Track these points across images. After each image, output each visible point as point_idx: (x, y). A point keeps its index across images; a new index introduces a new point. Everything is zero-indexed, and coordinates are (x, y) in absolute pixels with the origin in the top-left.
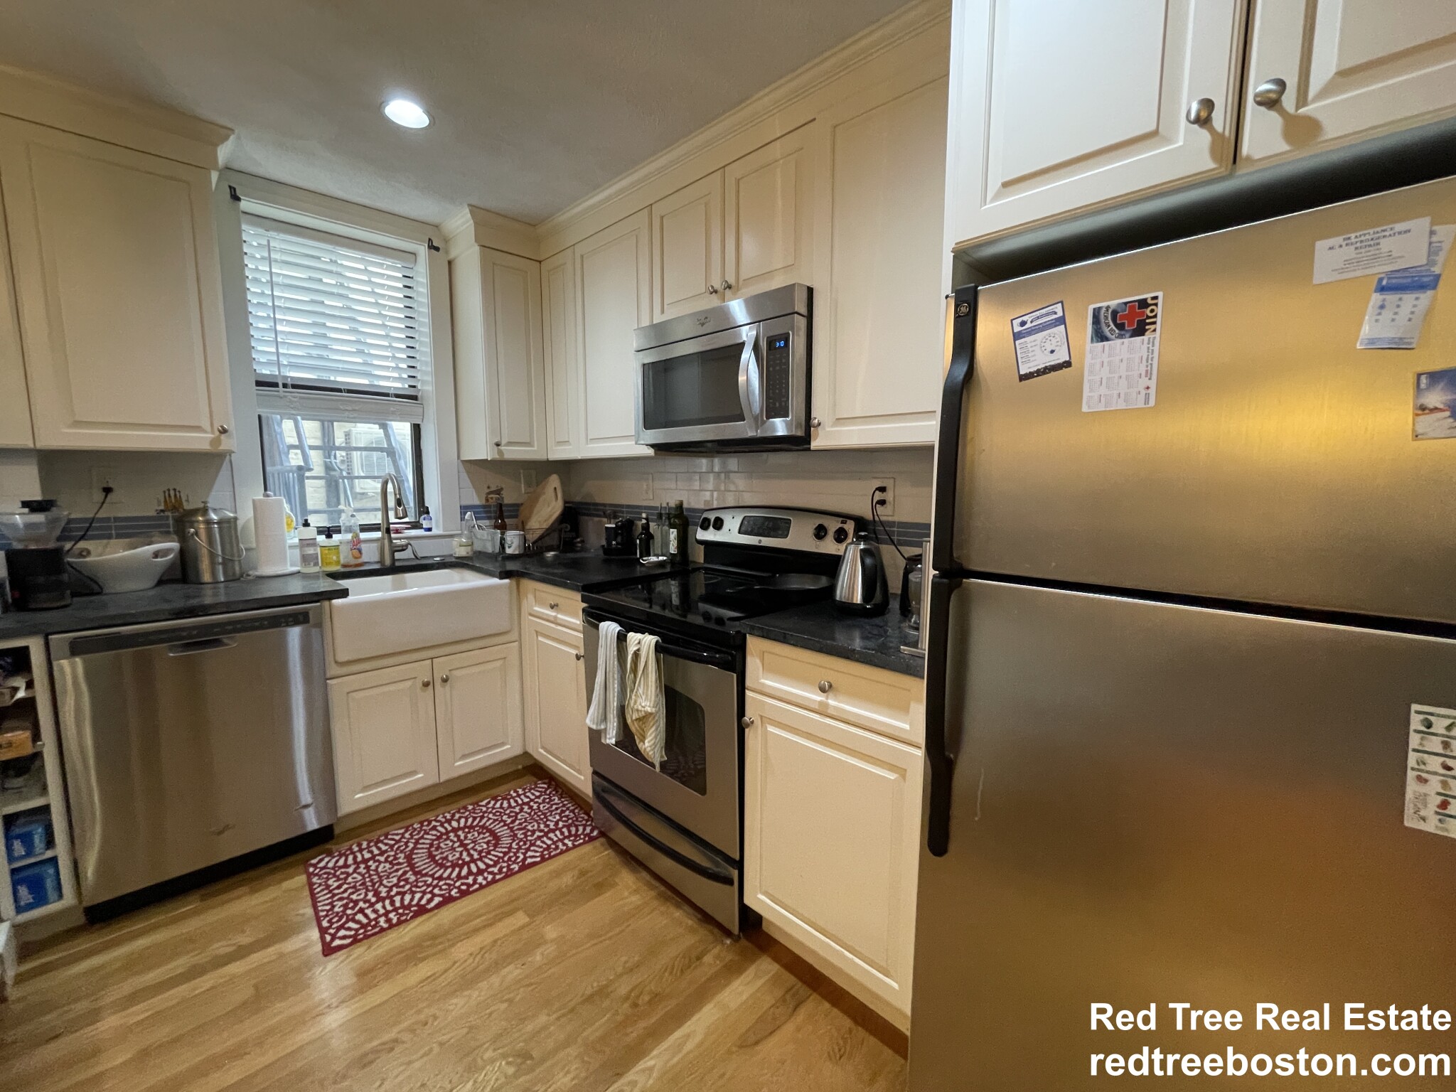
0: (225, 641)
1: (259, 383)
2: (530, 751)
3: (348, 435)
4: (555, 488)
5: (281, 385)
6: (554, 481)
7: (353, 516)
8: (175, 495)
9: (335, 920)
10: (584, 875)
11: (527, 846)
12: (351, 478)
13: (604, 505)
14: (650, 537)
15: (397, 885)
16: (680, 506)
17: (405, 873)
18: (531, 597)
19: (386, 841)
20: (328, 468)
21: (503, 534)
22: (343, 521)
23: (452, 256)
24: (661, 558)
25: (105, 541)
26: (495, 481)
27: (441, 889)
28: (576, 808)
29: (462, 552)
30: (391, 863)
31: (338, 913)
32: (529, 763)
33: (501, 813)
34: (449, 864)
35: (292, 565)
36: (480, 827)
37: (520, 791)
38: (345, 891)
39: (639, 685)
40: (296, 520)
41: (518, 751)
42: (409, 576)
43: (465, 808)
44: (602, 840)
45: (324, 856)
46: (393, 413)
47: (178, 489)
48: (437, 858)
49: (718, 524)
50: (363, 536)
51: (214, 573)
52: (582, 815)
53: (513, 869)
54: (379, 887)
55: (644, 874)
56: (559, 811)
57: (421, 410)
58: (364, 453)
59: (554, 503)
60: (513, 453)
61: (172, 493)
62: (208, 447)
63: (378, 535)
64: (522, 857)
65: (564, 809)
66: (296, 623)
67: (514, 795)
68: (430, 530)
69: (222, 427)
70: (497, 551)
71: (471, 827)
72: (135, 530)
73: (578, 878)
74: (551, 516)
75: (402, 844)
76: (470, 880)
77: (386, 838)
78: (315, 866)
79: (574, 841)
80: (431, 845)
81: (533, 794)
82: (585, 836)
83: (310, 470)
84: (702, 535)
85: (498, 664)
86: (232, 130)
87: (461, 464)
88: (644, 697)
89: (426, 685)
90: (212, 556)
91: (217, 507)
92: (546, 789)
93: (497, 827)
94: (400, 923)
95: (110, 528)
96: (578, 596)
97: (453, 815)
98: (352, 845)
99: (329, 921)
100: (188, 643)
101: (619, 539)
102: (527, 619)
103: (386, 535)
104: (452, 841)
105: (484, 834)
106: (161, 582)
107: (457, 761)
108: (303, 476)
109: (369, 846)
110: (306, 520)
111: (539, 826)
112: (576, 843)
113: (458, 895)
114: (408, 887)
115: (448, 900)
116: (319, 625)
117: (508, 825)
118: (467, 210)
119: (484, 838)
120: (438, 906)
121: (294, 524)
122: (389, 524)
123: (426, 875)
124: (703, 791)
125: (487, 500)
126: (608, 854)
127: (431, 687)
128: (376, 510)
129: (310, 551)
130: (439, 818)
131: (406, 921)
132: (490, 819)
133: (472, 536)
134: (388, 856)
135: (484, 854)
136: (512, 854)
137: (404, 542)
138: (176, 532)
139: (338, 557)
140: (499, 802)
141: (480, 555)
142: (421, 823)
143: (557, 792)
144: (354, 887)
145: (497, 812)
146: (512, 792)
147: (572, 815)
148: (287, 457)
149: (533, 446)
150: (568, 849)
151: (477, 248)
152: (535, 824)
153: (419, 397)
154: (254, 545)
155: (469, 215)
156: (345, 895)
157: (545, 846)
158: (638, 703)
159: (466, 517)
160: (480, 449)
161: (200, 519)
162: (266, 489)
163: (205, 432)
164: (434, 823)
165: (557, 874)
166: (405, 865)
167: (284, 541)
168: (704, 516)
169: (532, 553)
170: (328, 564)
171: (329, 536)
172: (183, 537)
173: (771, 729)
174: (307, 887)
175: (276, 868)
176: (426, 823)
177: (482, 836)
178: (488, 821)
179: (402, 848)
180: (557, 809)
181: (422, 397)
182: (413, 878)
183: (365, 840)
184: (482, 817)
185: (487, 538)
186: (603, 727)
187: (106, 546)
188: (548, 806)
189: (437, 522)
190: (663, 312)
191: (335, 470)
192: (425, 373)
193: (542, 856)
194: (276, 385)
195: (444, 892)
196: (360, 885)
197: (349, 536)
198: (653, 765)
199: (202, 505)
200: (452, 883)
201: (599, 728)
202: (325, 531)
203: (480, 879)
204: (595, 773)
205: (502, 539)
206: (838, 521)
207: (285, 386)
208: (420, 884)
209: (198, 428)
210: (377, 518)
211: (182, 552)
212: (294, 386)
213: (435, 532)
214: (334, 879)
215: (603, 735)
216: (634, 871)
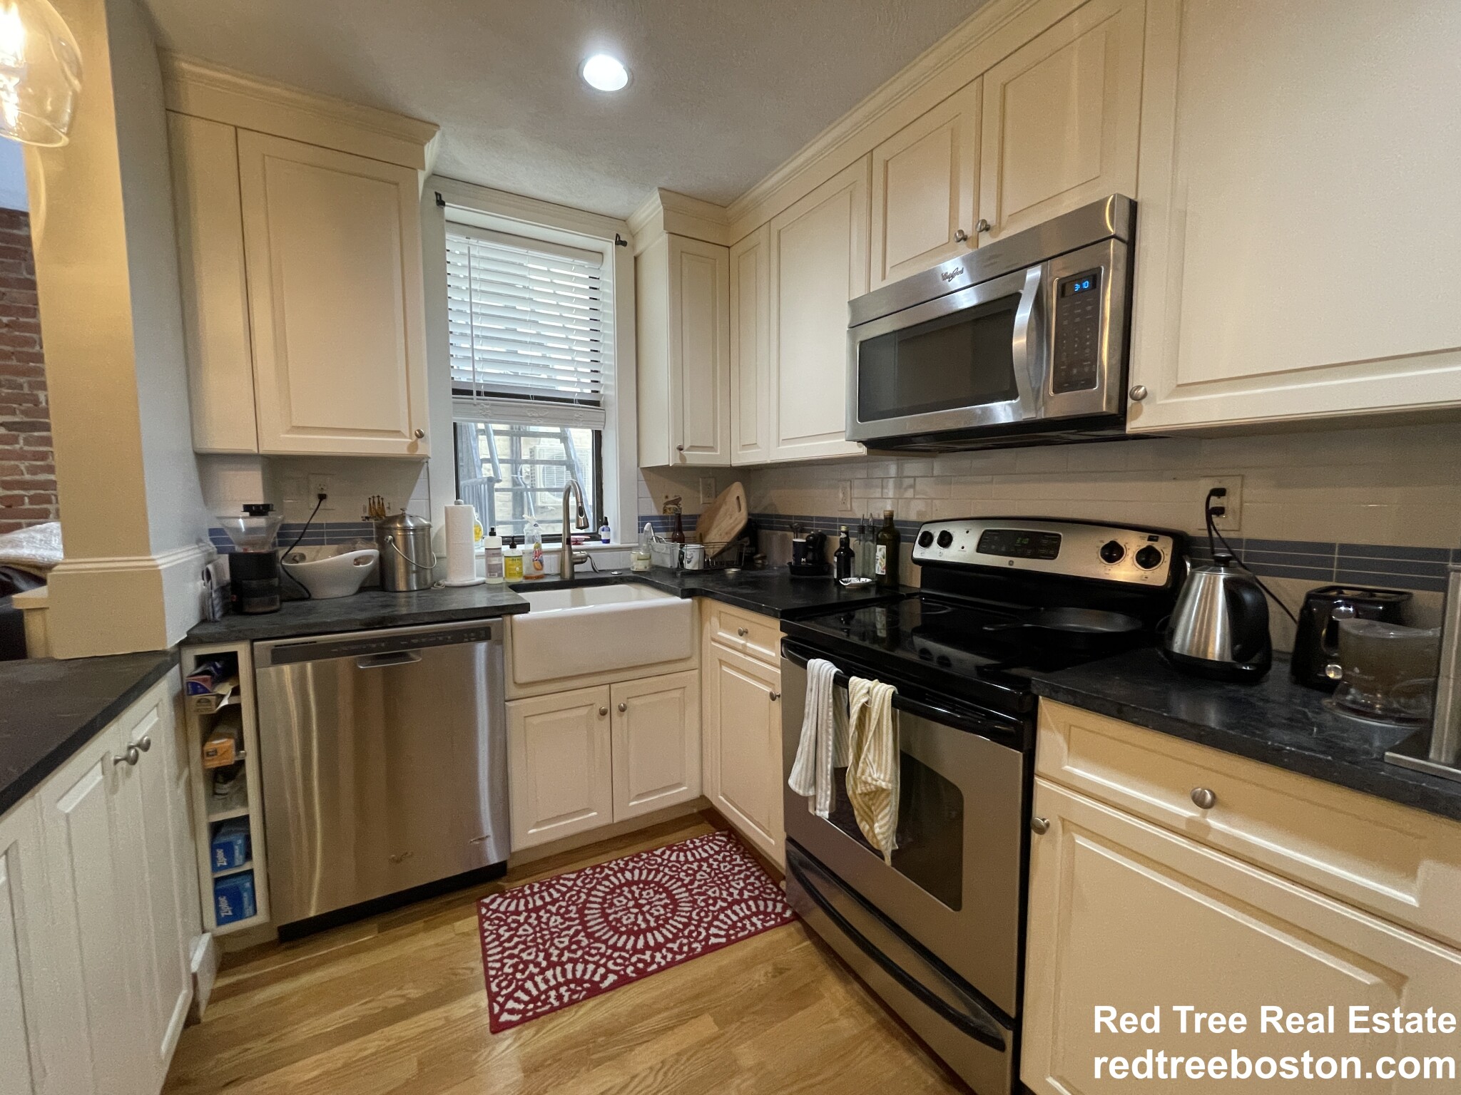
0: (412, 655)
1: (455, 392)
2: (709, 796)
3: (532, 452)
4: (738, 498)
5: (475, 393)
6: (737, 490)
7: (535, 525)
8: (379, 503)
9: (504, 984)
10: (781, 973)
11: (710, 919)
12: (534, 490)
13: (790, 517)
14: (850, 554)
15: (568, 948)
16: (889, 518)
17: (577, 933)
18: (715, 620)
19: (557, 887)
20: (515, 482)
21: (682, 547)
22: (527, 531)
23: (638, 251)
24: (863, 580)
25: (318, 547)
26: (674, 490)
27: (615, 964)
28: (762, 875)
29: (640, 566)
30: (562, 917)
31: (507, 975)
32: (705, 807)
33: (678, 868)
34: (623, 929)
35: (478, 576)
36: (656, 883)
37: (698, 843)
38: (515, 947)
39: (869, 749)
40: (484, 528)
41: (695, 794)
42: (587, 591)
43: (639, 856)
44: (797, 924)
45: (497, 895)
46: (577, 419)
47: (381, 496)
48: (611, 918)
49: (946, 540)
50: (545, 546)
51: (408, 582)
52: (770, 886)
53: (695, 949)
54: (550, 947)
55: (856, 986)
56: (742, 876)
57: (603, 417)
58: (546, 466)
59: (737, 514)
60: (696, 458)
61: (376, 500)
62: (406, 453)
63: (559, 546)
64: (704, 934)
65: (748, 873)
66: (479, 639)
67: (691, 846)
68: (608, 541)
69: (419, 431)
70: (676, 566)
71: (646, 883)
72: (342, 536)
73: (774, 977)
74: (733, 529)
75: (574, 893)
76: (647, 957)
77: (558, 883)
78: (487, 906)
79: (764, 921)
80: (604, 899)
81: (712, 848)
82: (777, 915)
83: (499, 481)
84: (919, 553)
85: (677, 694)
86: (437, 125)
87: (640, 471)
88: (875, 766)
89: (603, 713)
90: (407, 563)
91: (414, 514)
92: (727, 844)
93: (674, 886)
94: (572, 1002)
95: (322, 534)
96: (776, 624)
97: (626, 864)
98: (523, 886)
99: (498, 985)
100: (379, 655)
101: (810, 556)
102: (709, 645)
103: (567, 546)
104: (626, 897)
105: (661, 893)
106: (362, 589)
107: (633, 801)
108: (493, 487)
109: (541, 891)
110: (493, 529)
111: (721, 894)
112: (767, 925)
113: (634, 975)
114: (580, 953)
115: (623, 981)
116: (500, 642)
117: (686, 886)
118: (657, 195)
119: (660, 900)
120: (613, 987)
121: (482, 533)
122: (570, 534)
123: (598, 940)
124: (956, 904)
125: (665, 511)
126: (807, 946)
127: (608, 715)
128: (559, 521)
129: (495, 561)
130: (612, 866)
131: (577, 1001)
132: (665, 874)
133: (650, 549)
134: (560, 907)
135: (661, 922)
136: (692, 928)
137: (583, 554)
138: (378, 540)
139: (521, 568)
140: (675, 854)
141: (656, 570)
142: (593, 868)
143: (738, 849)
144: (524, 942)
145: (673, 866)
146: (688, 842)
147: (758, 884)
148: (480, 470)
149: (716, 451)
150: (757, 932)
151: (665, 237)
152: (716, 888)
153: (601, 402)
154: (445, 554)
155: (659, 201)
156: (516, 952)
157: (730, 922)
158: (867, 774)
159: (645, 528)
160: (661, 455)
161: (398, 525)
162: (458, 497)
163: (405, 437)
164: (607, 871)
165: (748, 964)
166: (577, 921)
167: (472, 550)
168: (924, 529)
169: (712, 568)
170: (511, 575)
171: (513, 546)
172: (383, 545)
173: (1080, 841)
174: (478, 933)
175: (450, 902)
176: (598, 870)
177: (658, 896)
178: (664, 876)
179: (574, 899)
180: (740, 872)
181: (604, 401)
182: (585, 942)
183: (537, 882)
184: (658, 871)
185: (665, 552)
186: (811, 793)
187: (318, 552)
188: (729, 867)
189: (615, 533)
190: (884, 277)
191: (520, 485)
192: (607, 377)
193: (728, 936)
194: (470, 393)
195: (618, 968)
196: (531, 941)
197: (531, 547)
198: (879, 854)
199: (401, 512)
200: (627, 956)
201: (807, 795)
202: (509, 542)
203: (658, 956)
204: (790, 840)
205: (682, 553)
206: (1142, 538)
207: (479, 393)
208: (593, 952)
209: (397, 433)
210: (559, 529)
211: (381, 558)
212: (487, 394)
213: (613, 544)
214: (506, 928)
215: (811, 803)
216: (842, 979)
